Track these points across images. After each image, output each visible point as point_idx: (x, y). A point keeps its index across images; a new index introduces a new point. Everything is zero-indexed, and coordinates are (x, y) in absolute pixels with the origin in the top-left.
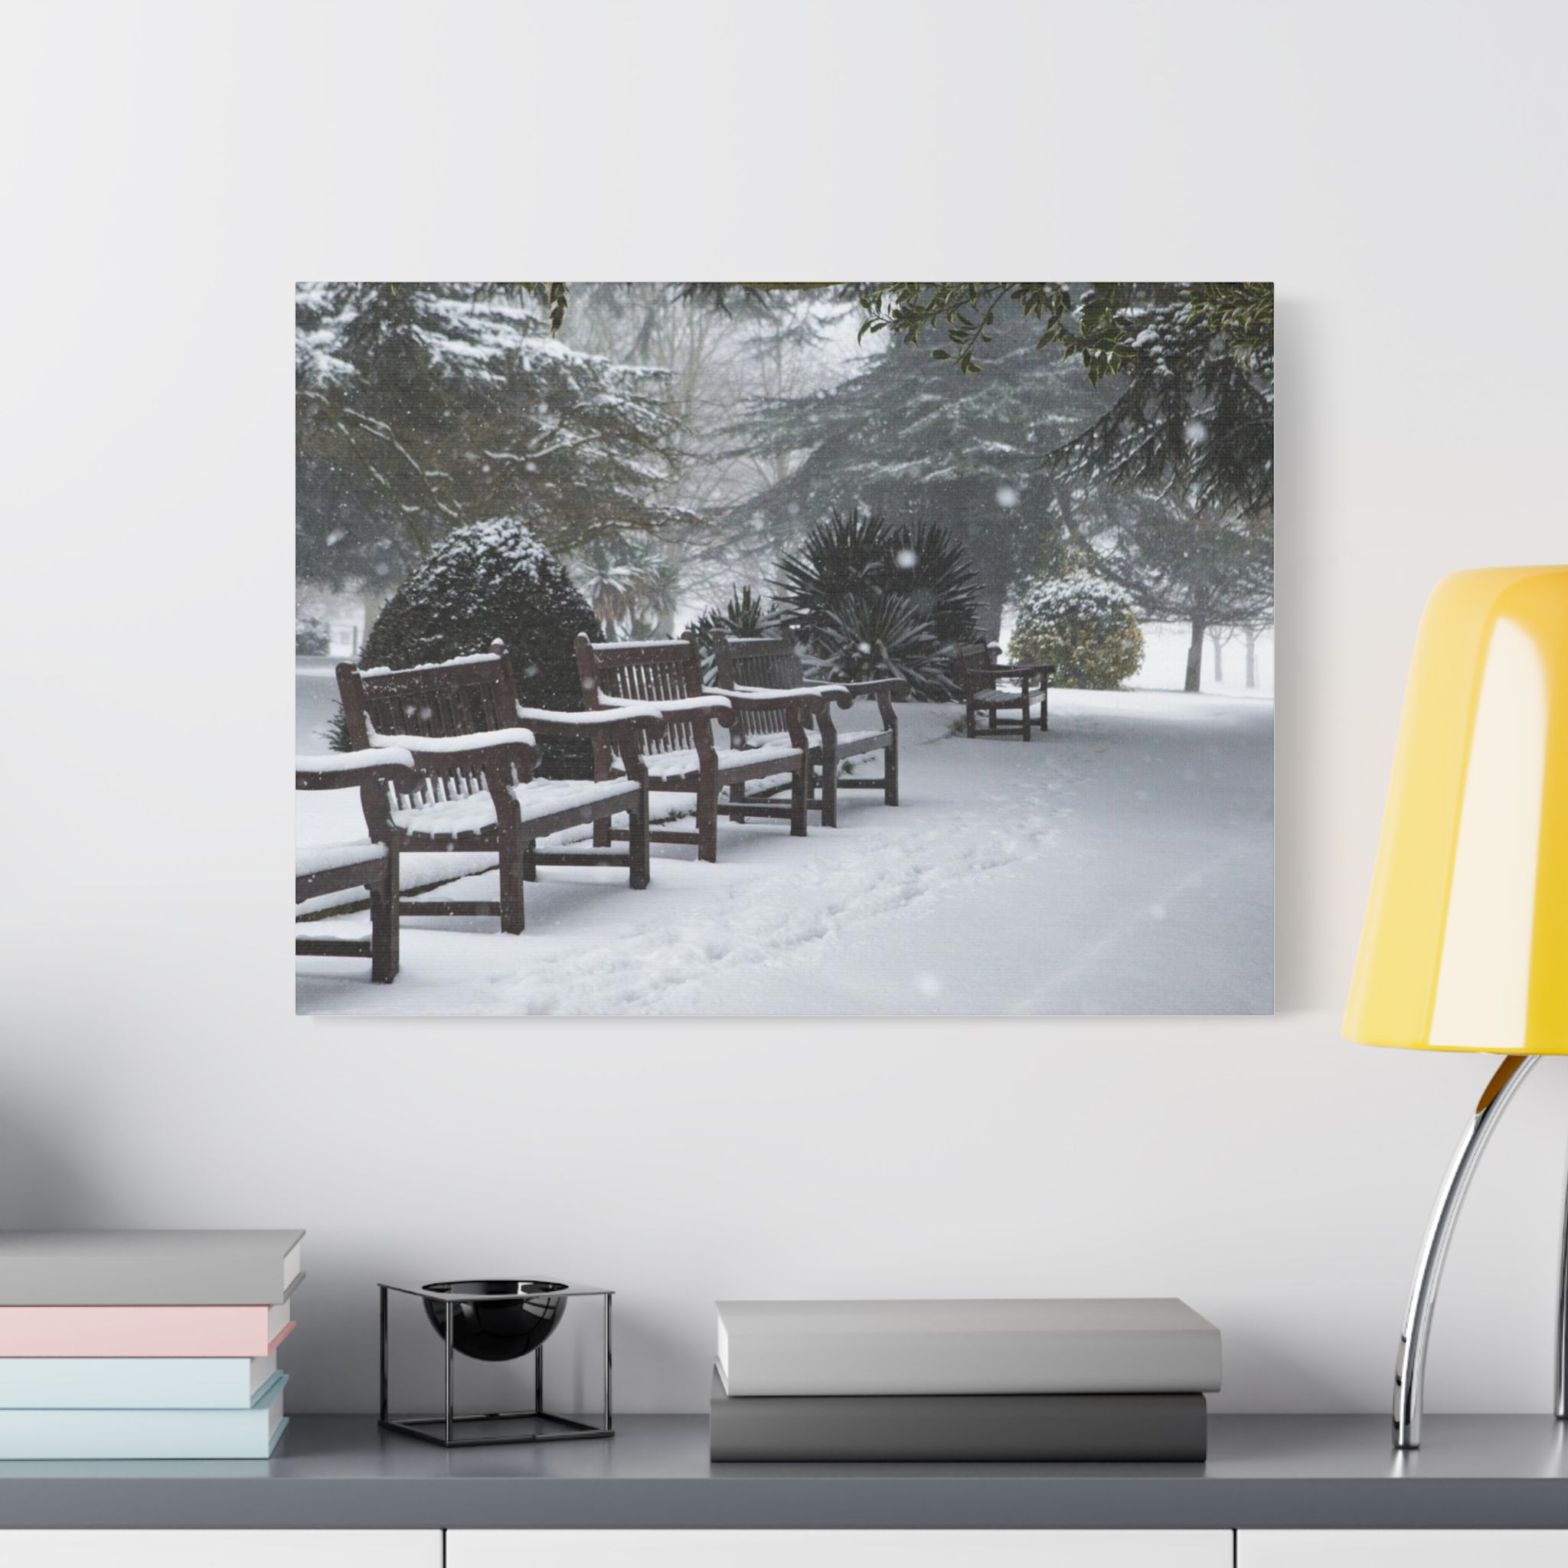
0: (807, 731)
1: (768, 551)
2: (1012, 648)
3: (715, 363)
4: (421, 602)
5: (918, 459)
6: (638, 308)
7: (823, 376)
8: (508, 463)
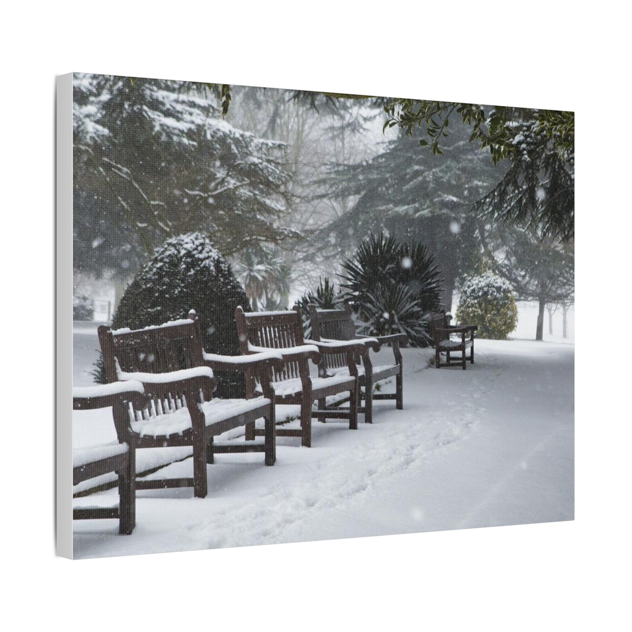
0: (357, 366)
1: (338, 257)
2: (457, 316)
3: (310, 140)
4: (148, 286)
5: (413, 203)
6: (270, 104)
7: (365, 152)
8: (198, 198)
